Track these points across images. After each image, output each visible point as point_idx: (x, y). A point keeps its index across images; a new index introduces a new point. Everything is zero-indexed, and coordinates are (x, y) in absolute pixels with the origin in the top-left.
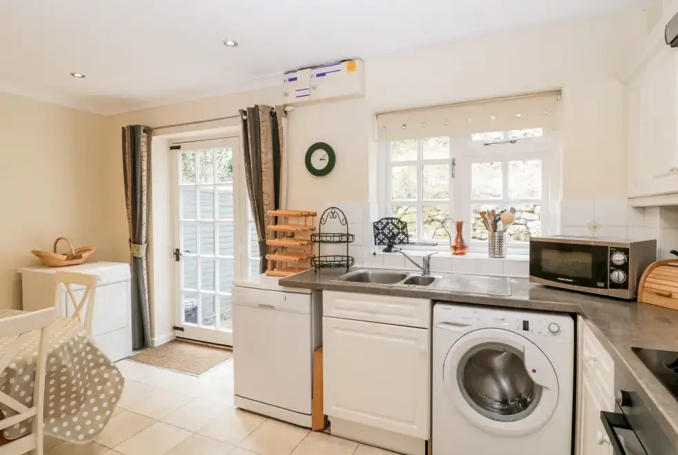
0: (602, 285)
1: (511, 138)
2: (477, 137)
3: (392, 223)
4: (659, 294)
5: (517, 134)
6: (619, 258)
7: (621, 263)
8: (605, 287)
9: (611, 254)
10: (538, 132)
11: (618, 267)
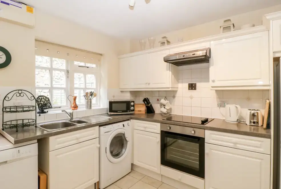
0: (129, 111)
1: (87, 66)
2: (76, 63)
3: (43, 98)
4: (139, 111)
5: (88, 65)
6: (132, 104)
7: (133, 105)
8: (130, 112)
9: (131, 103)
10: (94, 66)
11: (132, 106)
